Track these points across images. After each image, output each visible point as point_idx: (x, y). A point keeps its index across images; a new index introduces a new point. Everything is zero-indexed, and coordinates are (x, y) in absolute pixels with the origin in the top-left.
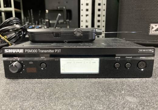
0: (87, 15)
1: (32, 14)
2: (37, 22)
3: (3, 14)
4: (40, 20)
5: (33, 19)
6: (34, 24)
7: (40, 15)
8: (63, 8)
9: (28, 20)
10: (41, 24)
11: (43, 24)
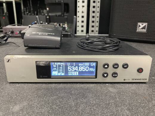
0: (83, 6)
1: (31, 5)
2: (36, 12)
3: (4, 4)
4: (39, 10)
5: (32, 9)
6: (33, 14)
7: (38, 5)
8: (61, 1)
9: (28, 10)
10: (40, 14)
11: (42, 15)
